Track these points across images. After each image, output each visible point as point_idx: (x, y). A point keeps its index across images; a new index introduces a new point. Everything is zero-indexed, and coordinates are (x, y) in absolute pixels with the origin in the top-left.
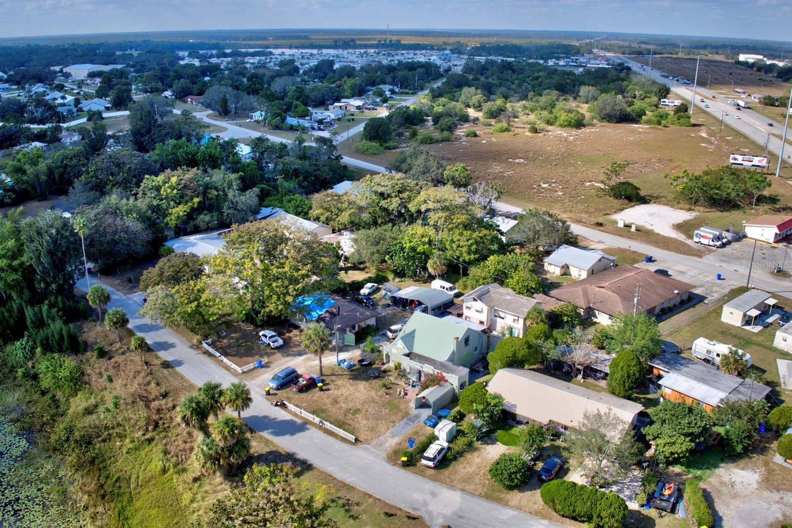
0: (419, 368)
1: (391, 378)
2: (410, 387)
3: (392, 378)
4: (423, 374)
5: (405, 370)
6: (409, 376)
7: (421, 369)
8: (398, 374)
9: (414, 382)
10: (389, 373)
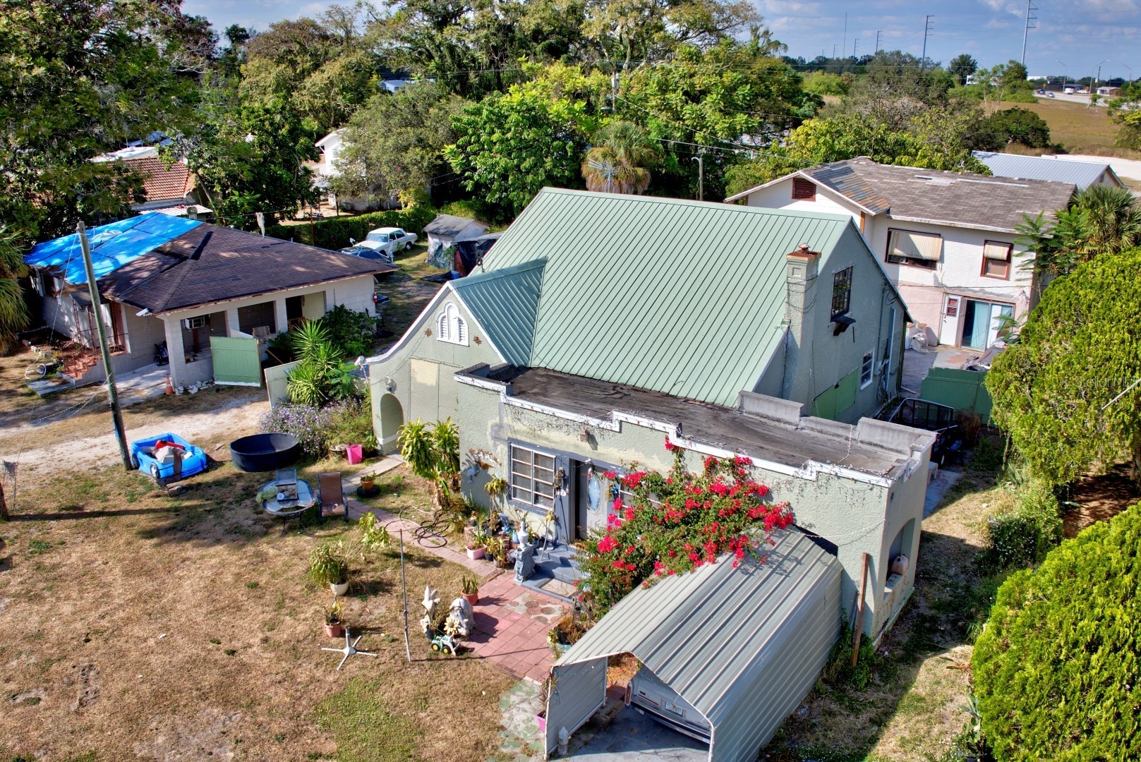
0: (571, 443)
1: (394, 526)
2: (514, 578)
3: (401, 529)
4: (597, 489)
5: (481, 467)
6: (508, 510)
7: (584, 451)
8: (446, 503)
9: (537, 542)
10: (392, 501)
